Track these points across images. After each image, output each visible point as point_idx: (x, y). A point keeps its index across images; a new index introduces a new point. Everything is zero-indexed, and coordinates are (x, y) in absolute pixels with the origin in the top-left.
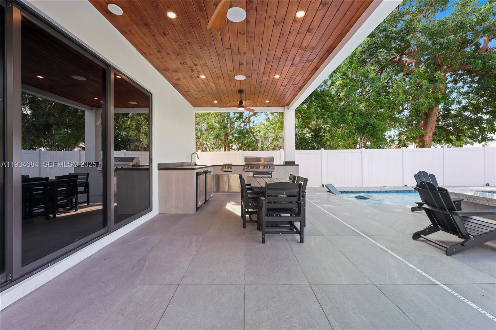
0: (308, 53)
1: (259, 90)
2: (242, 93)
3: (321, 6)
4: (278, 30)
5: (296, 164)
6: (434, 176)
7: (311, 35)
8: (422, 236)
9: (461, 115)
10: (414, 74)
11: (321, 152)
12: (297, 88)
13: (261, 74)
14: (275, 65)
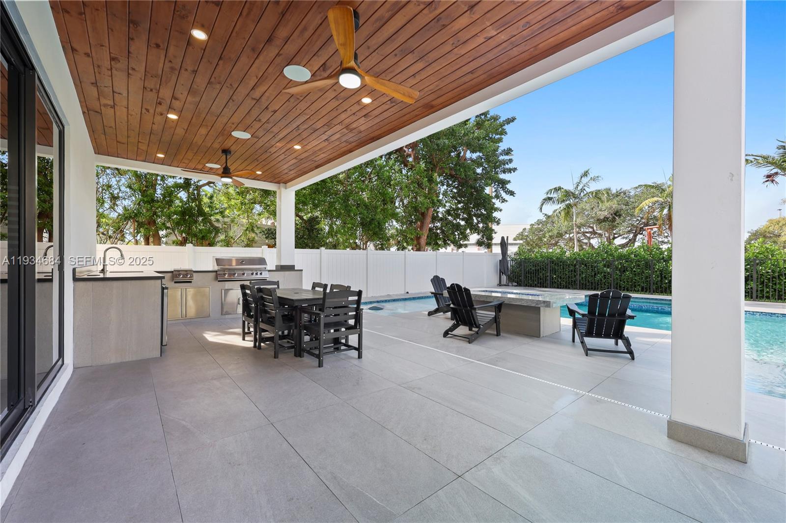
0: (351, 135)
1: (257, 156)
2: (228, 154)
3: (389, 102)
4: (334, 104)
5: (296, 269)
6: (444, 280)
7: (365, 120)
8: (450, 333)
9: (446, 219)
10: (415, 170)
11: (321, 252)
12: (313, 165)
13: (277, 139)
14: (305, 135)
